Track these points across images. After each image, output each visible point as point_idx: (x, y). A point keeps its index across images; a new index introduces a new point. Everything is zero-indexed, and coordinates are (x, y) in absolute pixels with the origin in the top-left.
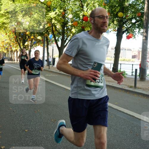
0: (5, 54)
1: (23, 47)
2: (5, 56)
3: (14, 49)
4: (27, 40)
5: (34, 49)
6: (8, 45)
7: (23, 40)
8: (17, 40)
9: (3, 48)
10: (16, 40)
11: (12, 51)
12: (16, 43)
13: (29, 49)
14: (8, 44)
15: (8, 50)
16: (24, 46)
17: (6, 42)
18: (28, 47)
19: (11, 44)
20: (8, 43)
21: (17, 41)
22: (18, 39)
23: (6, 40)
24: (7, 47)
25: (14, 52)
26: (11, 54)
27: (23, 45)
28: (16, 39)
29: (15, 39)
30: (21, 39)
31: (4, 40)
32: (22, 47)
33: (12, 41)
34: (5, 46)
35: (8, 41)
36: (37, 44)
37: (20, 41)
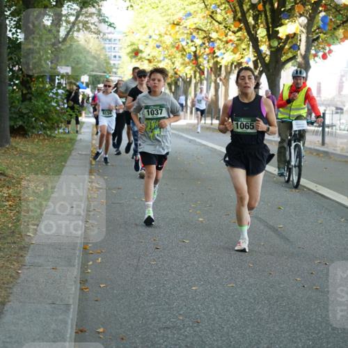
0: (187, 83)
1: (270, 47)
2: (186, 93)
3: (226, 58)
4: (290, 14)
5: (324, 57)
6: (198, 42)
7: (272, 10)
8: (244, 14)
9: (178, 55)
10: (239, 15)
11: (216, 69)
12: (236, 29)
13: (299, 59)
14: (202, 35)
15: (198, 65)
16: (275, 44)
17: (190, 23)
18: (296, 47)
19: (214, 35)
20: (198, 29)
21: (243, 20)
22: (245, 8)
23: (190, 14)
24: (193, 49)
25: (229, 73)
26: (213, 85)
27: (272, 35)
28: (238, 8)
29: (235, 12)
30: (260, 7)
31: (181, 15)
32: (264, 48)
33: (219, 18)
34: (184, 43)
35: (200, 20)
36: (340, 32)
37: (256, 18)
